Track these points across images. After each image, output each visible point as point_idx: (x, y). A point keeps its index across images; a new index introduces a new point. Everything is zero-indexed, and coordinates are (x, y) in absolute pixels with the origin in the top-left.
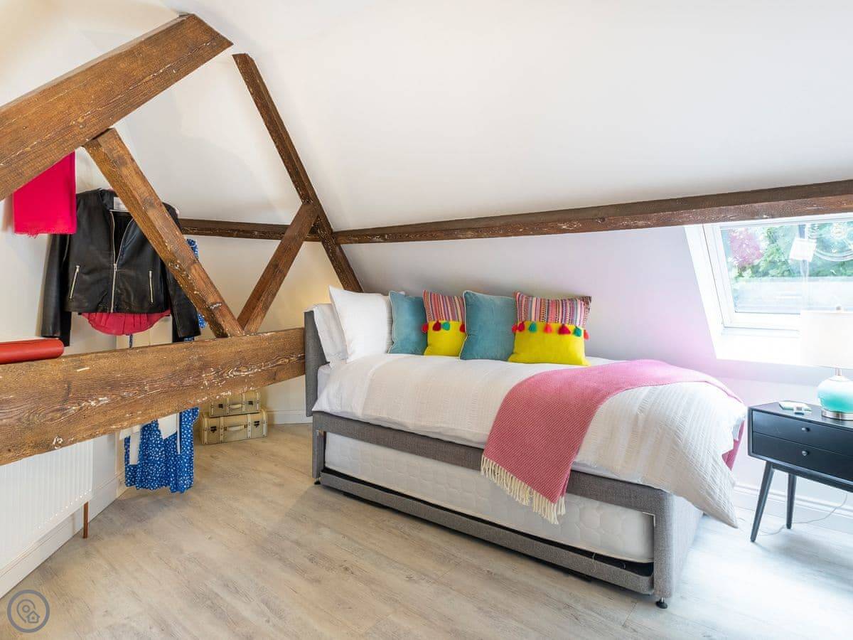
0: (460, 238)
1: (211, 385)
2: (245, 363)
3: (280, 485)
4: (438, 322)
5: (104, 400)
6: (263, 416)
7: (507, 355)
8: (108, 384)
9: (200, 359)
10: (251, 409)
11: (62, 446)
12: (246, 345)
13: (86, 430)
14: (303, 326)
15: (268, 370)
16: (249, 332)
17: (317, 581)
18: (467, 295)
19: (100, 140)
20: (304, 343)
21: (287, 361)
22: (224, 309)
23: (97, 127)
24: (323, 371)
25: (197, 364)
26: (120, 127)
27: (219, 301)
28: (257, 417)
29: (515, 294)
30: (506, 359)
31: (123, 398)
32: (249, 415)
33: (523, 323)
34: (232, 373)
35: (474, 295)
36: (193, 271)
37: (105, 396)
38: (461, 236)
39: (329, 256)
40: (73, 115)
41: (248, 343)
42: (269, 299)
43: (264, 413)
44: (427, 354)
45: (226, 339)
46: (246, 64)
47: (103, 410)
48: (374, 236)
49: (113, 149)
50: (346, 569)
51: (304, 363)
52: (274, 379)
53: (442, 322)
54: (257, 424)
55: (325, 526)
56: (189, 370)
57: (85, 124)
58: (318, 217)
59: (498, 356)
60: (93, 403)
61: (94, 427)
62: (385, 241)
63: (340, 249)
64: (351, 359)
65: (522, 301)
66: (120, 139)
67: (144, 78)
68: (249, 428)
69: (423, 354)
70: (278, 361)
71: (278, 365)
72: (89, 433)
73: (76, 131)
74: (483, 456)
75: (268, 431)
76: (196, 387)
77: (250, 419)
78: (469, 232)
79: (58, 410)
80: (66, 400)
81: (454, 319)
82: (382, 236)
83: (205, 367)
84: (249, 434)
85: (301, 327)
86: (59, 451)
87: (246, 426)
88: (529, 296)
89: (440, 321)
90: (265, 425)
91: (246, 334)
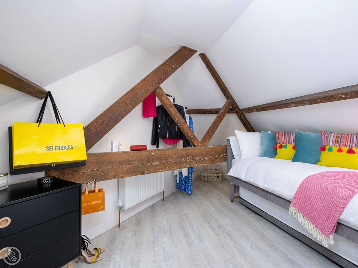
0: (289, 107)
1: (190, 162)
2: (202, 155)
3: (219, 199)
4: (281, 144)
5: (158, 163)
6: (220, 175)
7: (316, 161)
8: (159, 158)
9: (186, 153)
10: (216, 172)
11: (147, 174)
12: (202, 150)
13: (153, 170)
14: (226, 144)
15: (211, 159)
16: (203, 145)
17: (217, 235)
18: (296, 133)
19: (156, 90)
20: (227, 150)
21: (219, 156)
22: (194, 138)
23: (155, 87)
24: (233, 160)
25: (186, 155)
26: (162, 86)
27: (193, 135)
28: (218, 175)
29: (321, 132)
30: (316, 164)
31: (163, 163)
32: (215, 174)
33: (325, 146)
34: (198, 159)
35: (299, 132)
36: (184, 126)
37: (158, 161)
38: (289, 106)
39: (239, 118)
40: (149, 85)
41: (203, 149)
42: (212, 135)
43: (220, 174)
44: (276, 158)
45: (195, 147)
46: (203, 57)
47: (158, 165)
48: (254, 109)
49: (160, 92)
50: (229, 234)
51: (227, 157)
52: (214, 162)
53: (283, 145)
54: (218, 177)
55: (228, 217)
56: (183, 156)
57: (152, 87)
58: (233, 104)
59: (312, 162)
60: (155, 163)
61: (155, 170)
62: (258, 111)
63: (244, 115)
64: (242, 158)
65: (324, 135)
66: (162, 89)
67: (168, 70)
68: (215, 178)
69: (274, 158)
70: (215, 156)
71: (216, 157)
72: (154, 171)
73: (150, 89)
74: (290, 205)
75: (222, 181)
76: (185, 162)
77: (216, 175)
78: (293, 104)
79: (146, 164)
80: (148, 161)
81: (289, 143)
82: (257, 109)
83: (188, 156)
84: (215, 180)
85: (225, 144)
86: (146, 175)
87: (214, 177)
88: (329, 133)
89: (282, 144)
90: (221, 178)
91: (203, 146)
